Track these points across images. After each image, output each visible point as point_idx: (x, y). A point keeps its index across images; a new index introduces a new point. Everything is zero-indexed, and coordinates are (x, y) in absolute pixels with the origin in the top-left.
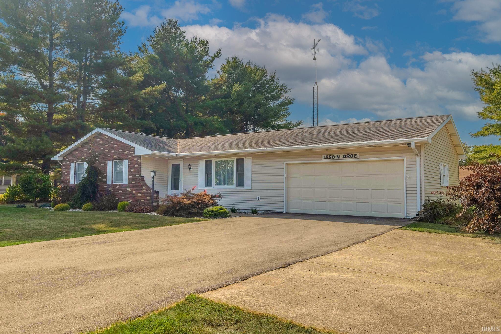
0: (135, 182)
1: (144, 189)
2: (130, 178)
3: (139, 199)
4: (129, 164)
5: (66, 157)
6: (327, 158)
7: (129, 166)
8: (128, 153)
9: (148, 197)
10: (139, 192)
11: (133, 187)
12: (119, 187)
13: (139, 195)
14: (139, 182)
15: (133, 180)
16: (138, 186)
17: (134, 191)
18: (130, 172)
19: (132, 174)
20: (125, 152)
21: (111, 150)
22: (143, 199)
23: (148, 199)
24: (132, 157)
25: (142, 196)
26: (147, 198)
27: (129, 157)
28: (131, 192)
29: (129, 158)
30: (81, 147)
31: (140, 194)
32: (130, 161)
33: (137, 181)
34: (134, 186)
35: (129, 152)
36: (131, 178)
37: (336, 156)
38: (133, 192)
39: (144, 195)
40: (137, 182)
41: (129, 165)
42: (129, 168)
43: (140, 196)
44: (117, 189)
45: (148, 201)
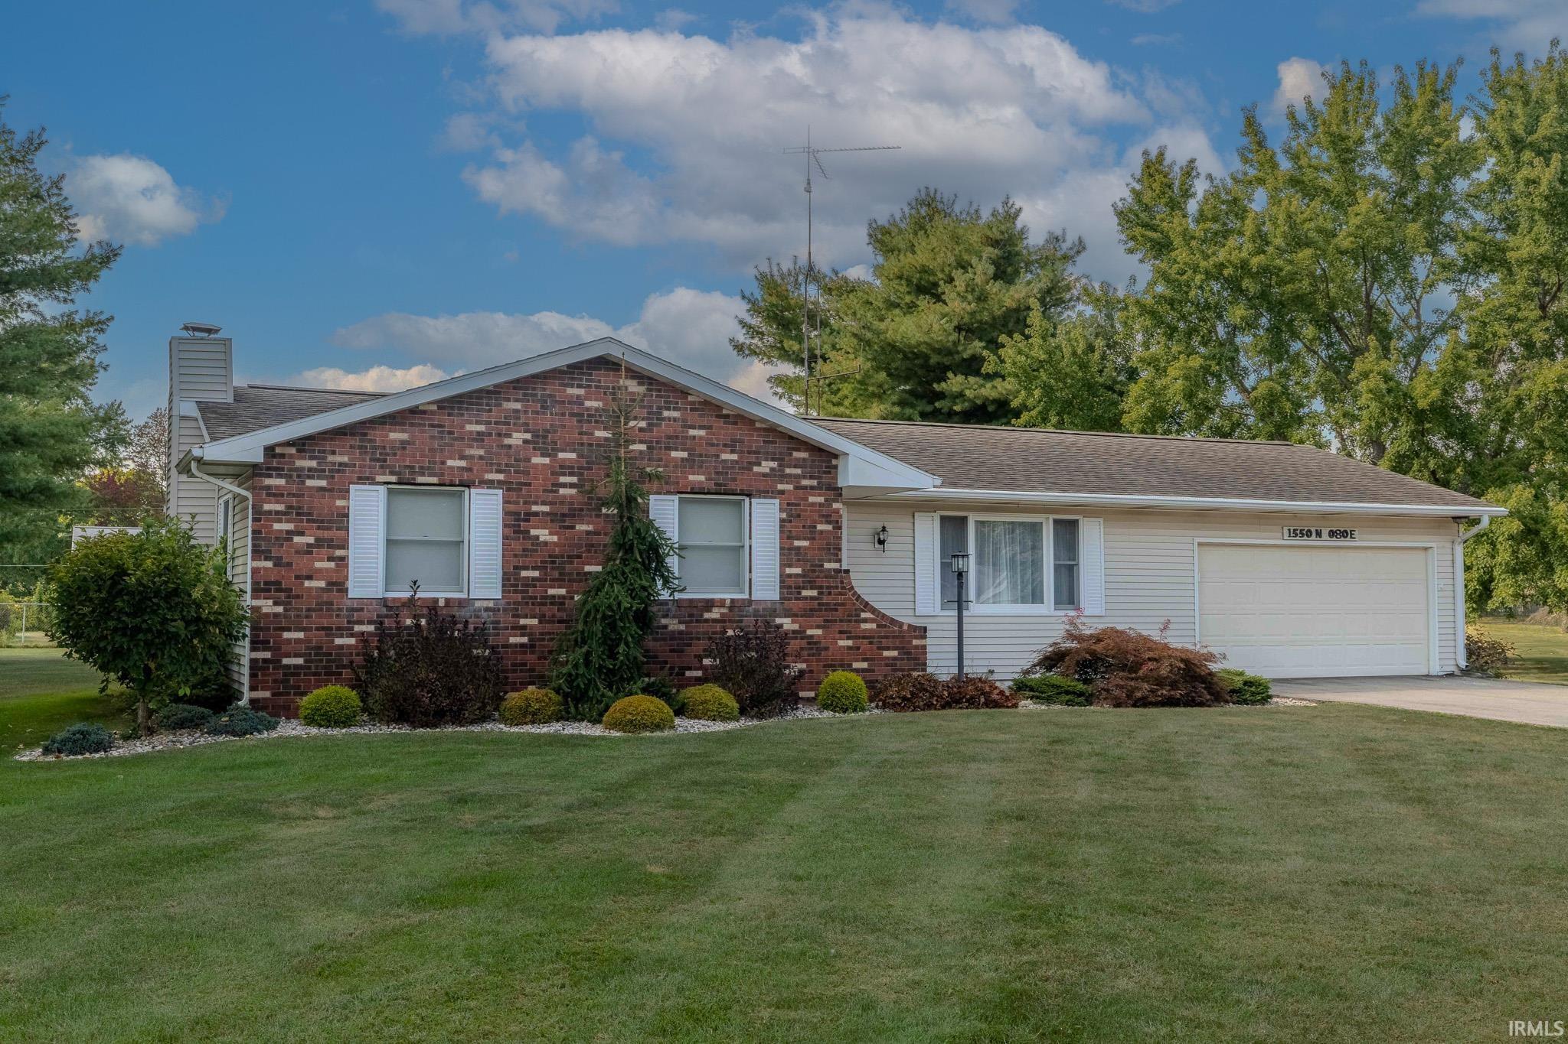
0: (819, 593)
1: (865, 621)
2: (790, 576)
3: (842, 660)
4: (784, 516)
5: (298, 451)
6: (1296, 535)
7: (781, 527)
8: (772, 469)
9: (888, 649)
10: (841, 632)
11: (805, 610)
12: (724, 610)
13: (841, 643)
14: (841, 594)
15: (810, 582)
16: (836, 610)
17: (818, 627)
18: (789, 549)
19: (799, 560)
20: (759, 464)
21: (668, 449)
22: (864, 660)
23: (887, 658)
24: (796, 488)
25: (858, 648)
26: (886, 653)
27: (780, 487)
28: (799, 634)
29: (782, 492)
30: (434, 407)
31: (848, 638)
32: (788, 504)
33: (828, 587)
34: (811, 610)
35: (780, 465)
36: (797, 575)
37: (1313, 530)
38: (809, 632)
39: (871, 643)
40: (830, 593)
41: (782, 521)
42: (781, 532)
43: (849, 648)
44: (715, 621)
45: (887, 665)
